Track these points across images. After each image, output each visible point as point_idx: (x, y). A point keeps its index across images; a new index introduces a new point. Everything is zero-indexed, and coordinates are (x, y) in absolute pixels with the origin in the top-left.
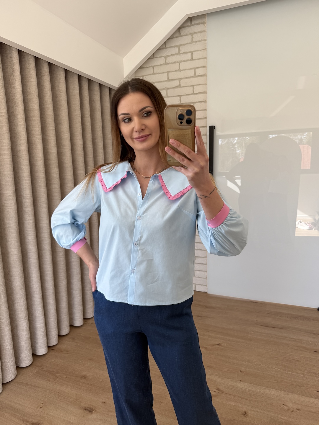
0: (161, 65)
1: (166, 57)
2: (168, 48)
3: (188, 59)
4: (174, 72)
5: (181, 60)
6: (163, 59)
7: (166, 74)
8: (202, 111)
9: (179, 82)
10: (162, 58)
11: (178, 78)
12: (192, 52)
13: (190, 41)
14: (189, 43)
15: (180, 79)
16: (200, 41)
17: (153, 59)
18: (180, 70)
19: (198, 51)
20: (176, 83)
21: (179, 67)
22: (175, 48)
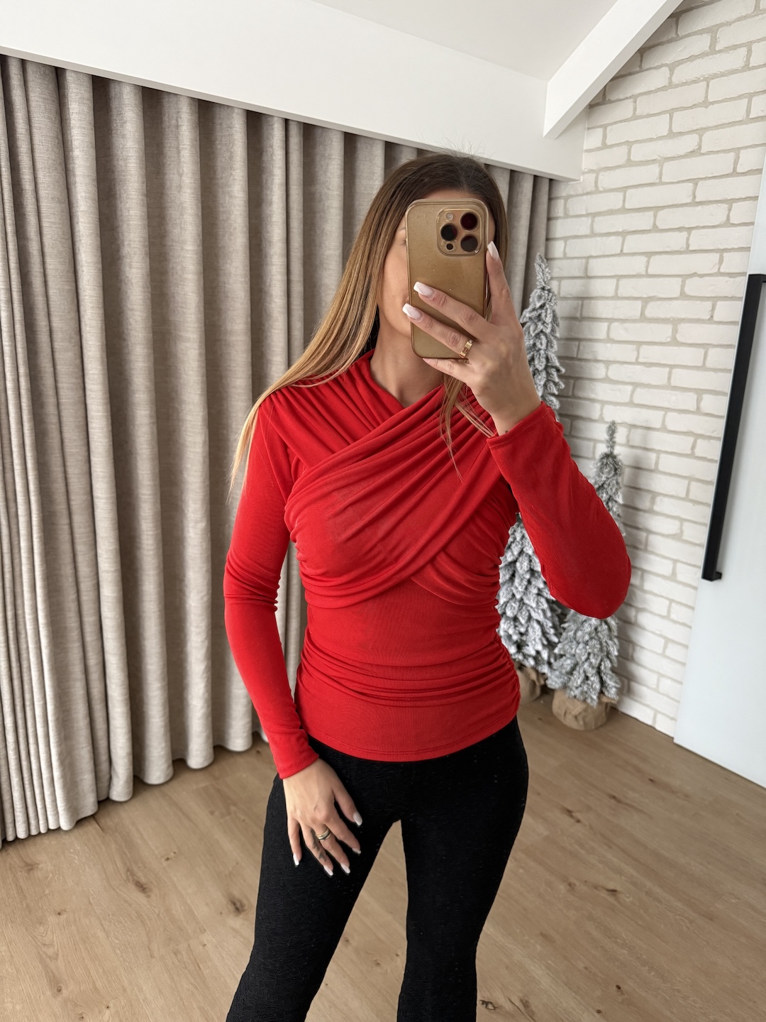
0: (658, 90)
1: (672, 68)
2: (681, 39)
3: (734, 67)
4: (690, 110)
5: (714, 72)
6: (666, 70)
7: (668, 115)
9: (698, 140)
10: (660, 69)
11: (698, 127)
12: (749, 46)
13: (750, 10)
14: (745, 17)
15: (705, 128)
17: (639, 74)
18: (706, 103)
20: (690, 143)
21: (707, 92)
22: (704, 35)
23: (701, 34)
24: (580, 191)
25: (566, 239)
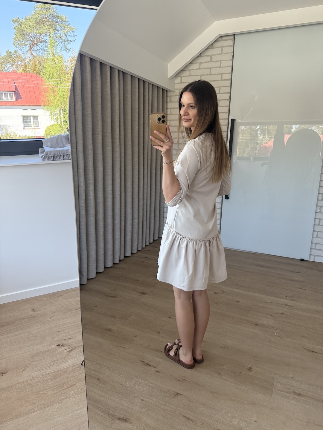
0: (196, 69)
1: (200, 64)
2: (202, 57)
3: (217, 66)
4: (206, 76)
5: (212, 67)
7: (200, 76)
8: (225, 107)
10: (197, 64)
12: (220, 61)
13: (220, 53)
16: (227, 53)
17: (190, 64)
18: (210, 74)
19: (226, 60)
21: (210, 72)
22: (209, 57)
23: (208, 56)
24: (175, 95)
25: (171, 109)
